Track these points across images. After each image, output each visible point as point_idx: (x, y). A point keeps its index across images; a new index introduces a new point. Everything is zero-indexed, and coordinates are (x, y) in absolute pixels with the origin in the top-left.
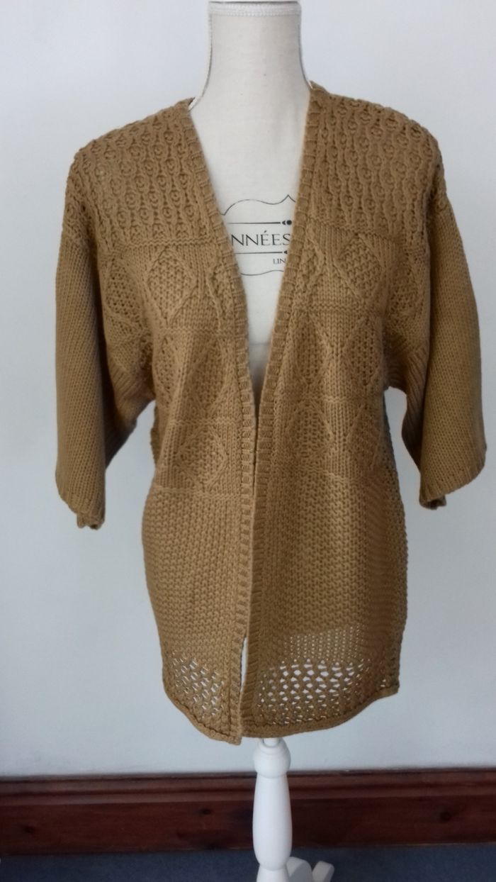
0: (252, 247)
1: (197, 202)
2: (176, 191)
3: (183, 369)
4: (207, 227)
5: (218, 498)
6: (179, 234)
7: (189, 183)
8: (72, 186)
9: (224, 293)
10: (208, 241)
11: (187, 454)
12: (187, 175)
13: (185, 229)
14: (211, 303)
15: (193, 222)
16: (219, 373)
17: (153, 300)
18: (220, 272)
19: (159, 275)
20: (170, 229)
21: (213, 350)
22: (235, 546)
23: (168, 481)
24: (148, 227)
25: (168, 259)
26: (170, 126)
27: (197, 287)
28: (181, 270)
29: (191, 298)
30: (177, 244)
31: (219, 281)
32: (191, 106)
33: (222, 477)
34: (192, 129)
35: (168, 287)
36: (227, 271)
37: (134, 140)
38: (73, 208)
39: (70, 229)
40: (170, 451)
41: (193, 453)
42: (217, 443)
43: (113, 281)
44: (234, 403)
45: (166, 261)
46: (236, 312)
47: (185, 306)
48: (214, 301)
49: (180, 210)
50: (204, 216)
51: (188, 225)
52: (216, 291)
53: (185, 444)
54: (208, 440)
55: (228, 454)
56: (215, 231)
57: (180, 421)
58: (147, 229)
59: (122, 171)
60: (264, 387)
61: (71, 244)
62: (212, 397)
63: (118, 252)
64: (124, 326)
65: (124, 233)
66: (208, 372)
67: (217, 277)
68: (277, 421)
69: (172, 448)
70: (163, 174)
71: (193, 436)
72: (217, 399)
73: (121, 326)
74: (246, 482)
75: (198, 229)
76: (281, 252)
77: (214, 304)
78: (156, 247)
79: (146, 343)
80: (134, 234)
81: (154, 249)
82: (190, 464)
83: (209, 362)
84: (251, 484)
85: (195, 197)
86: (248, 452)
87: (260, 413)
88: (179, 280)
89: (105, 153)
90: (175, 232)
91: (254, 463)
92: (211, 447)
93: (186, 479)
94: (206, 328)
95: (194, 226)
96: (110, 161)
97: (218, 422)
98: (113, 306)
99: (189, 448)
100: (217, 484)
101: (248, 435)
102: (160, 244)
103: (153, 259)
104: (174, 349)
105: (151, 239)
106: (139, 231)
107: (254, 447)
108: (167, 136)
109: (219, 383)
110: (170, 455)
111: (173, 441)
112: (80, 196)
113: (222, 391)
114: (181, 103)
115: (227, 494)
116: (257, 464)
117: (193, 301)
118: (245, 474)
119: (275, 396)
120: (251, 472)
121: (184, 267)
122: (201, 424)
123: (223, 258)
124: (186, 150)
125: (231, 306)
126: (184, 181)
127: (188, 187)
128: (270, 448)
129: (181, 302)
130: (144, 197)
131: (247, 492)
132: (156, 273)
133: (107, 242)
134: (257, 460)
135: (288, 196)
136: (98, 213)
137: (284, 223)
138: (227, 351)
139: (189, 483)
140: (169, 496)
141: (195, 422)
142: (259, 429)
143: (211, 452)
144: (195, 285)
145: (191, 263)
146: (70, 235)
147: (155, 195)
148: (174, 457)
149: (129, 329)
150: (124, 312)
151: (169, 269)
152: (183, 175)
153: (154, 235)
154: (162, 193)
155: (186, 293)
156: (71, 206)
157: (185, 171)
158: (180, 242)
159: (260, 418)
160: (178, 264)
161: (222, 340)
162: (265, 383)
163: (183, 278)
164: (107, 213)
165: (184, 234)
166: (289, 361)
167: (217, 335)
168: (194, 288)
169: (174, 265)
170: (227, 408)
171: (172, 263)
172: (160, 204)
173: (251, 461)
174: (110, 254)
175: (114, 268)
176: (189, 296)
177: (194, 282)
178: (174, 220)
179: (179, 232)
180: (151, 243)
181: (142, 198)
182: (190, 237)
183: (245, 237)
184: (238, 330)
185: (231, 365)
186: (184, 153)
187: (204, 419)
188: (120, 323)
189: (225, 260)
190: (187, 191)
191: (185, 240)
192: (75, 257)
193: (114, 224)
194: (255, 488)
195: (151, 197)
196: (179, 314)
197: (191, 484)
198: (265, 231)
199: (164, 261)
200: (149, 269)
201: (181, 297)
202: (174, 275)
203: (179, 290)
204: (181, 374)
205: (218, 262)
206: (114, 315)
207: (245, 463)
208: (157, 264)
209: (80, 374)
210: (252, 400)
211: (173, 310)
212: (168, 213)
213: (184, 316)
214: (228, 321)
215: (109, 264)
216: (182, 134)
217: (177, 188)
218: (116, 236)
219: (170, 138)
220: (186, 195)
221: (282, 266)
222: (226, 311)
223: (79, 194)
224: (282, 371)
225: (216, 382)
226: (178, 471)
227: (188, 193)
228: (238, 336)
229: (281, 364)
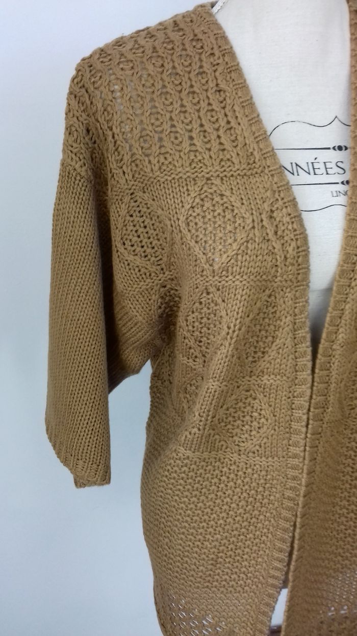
0: (304, 177)
1: (239, 124)
2: (212, 110)
3: (235, 326)
4: (255, 153)
5: (256, 462)
6: (223, 163)
7: (228, 101)
8: (74, 103)
9: (285, 234)
10: (259, 171)
11: (225, 416)
12: (225, 91)
13: (228, 156)
14: (270, 248)
15: (238, 148)
16: (272, 327)
17: (193, 244)
18: (277, 209)
19: (202, 214)
20: (211, 157)
21: (268, 302)
22: (274, 512)
23: (200, 445)
24: (182, 154)
25: (211, 194)
26: (196, 31)
27: (254, 227)
28: (230, 207)
29: (247, 242)
30: (221, 175)
31: (278, 219)
32: (215, 10)
33: (265, 440)
34: (224, 37)
35: (215, 228)
36: (286, 207)
37: (154, 48)
38: (77, 131)
39: (74, 156)
40: (208, 416)
41: (230, 414)
42: (261, 403)
43: (131, 219)
44: (288, 360)
45: (210, 196)
46: (299, 257)
47: (240, 252)
48: (274, 244)
49: (221, 133)
50: (250, 140)
51: (233, 151)
52: (276, 233)
53: (225, 407)
54: (249, 399)
55: (275, 416)
56: (265, 158)
57: (224, 383)
58: (180, 157)
59: (144, 85)
60: (323, 341)
61: (74, 174)
62: (260, 354)
63: (140, 184)
64: (143, 270)
65: (150, 162)
66: (258, 327)
67: (275, 214)
68: (334, 377)
69: (210, 413)
70: (195, 89)
71: (234, 397)
72: (267, 356)
73: (139, 271)
74: (296, 445)
75: (245, 157)
76: (338, 183)
77: (274, 248)
78: (194, 179)
79: (166, 288)
80: (163, 163)
81: (193, 182)
82: (226, 426)
83: (262, 315)
84: (302, 448)
85: (237, 117)
86: (300, 414)
87: (317, 371)
88: (229, 220)
89: (118, 64)
90: (218, 161)
91: (307, 426)
92: (253, 407)
93: (220, 442)
94: (264, 277)
95: (239, 153)
96: (126, 73)
97: (266, 381)
98: (129, 248)
99: (228, 409)
100: (257, 447)
101: (301, 395)
102: (199, 175)
103: (193, 195)
104: (220, 301)
105: (188, 169)
106: (170, 160)
107: (307, 407)
108: (194, 43)
109: (270, 339)
110: (207, 420)
111: (213, 406)
112: (84, 116)
113: (274, 347)
114: (202, 6)
115: (270, 459)
116: (310, 426)
117: (249, 245)
118: (294, 438)
119: (334, 350)
120: (303, 436)
121: (234, 204)
122: (243, 384)
123: (279, 191)
124: (220, 61)
125: (293, 250)
126: (221, 99)
127: (227, 106)
128: (324, 407)
129: (235, 246)
130: (174, 117)
131: (295, 456)
132: (197, 211)
133: (124, 173)
134: (311, 422)
135: (336, 117)
136: (113, 137)
137: (334, 148)
138: (284, 302)
139: (222, 445)
140: (198, 460)
141: (237, 382)
142: (315, 388)
143: (252, 412)
144: (251, 226)
145: (242, 199)
146: (73, 163)
147: (187, 115)
148: (212, 421)
149: (148, 274)
150: (143, 254)
151: (214, 206)
152: (219, 91)
153: (190, 165)
154: (196, 113)
155: (241, 236)
156: (73, 129)
157: (223, 86)
158: (225, 173)
159: (316, 375)
160: (225, 199)
161: (280, 289)
162: (324, 335)
163: (235, 217)
164: (125, 136)
165: (229, 163)
166: (353, 310)
167: (275, 285)
168: (250, 229)
169: (221, 202)
170: (278, 366)
171: (217, 199)
172: (196, 125)
173: (304, 424)
174: (130, 187)
175: (133, 204)
176: (245, 239)
177: (249, 221)
178: (215, 145)
179: (222, 160)
180: (188, 174)
181: (171, 119)
182: (237, 167)
183: (294, 165)
184: (300, 278)
185: (289, 318)
186: (218, 64)
187: (248, 378)
188: (138, 267)
189: (282, 195)
190: (227, 110)
191: (231, 170)
192: (79, 189)
193: (135, 150)
194: (307, 453)
195: (182, 118)
196: (232, 261)
197: (224, 447)
198: (316, 159)
199: (207, 196)
200: (187, 207)
201: (235, 240)
202: (222, 214)
203: (230, 232)
204: (231, 331)
205: (274, 197)
206: (131, 258)
207: (295, 425)
208: (197, 200)
209: (86, 325)
210: (309, 357)
211: (225, 256)
212: (205, 137)
213: (239, 263)
214: (290, 268)
215: (127, 199)
216: (214, 42)
217: (214, 107)
218: (137, 165)
219: (199, 46)
220: (226, 115)
221: (342, 199)
222: (288, 256)
223: (83, 114)
224: (343, 321)
225: (266, 337)
226: (212, 434)
227: (228, 113)
228: (299, 284)
229: (343, 314)
